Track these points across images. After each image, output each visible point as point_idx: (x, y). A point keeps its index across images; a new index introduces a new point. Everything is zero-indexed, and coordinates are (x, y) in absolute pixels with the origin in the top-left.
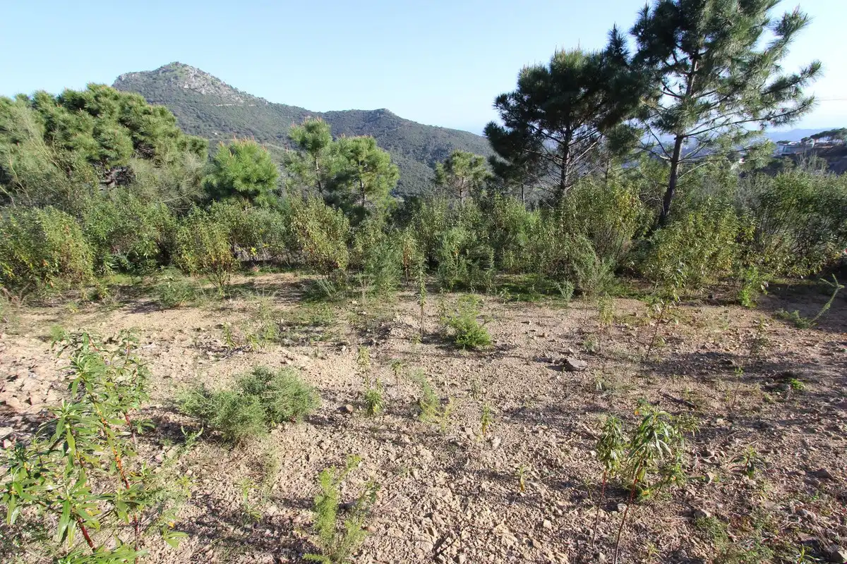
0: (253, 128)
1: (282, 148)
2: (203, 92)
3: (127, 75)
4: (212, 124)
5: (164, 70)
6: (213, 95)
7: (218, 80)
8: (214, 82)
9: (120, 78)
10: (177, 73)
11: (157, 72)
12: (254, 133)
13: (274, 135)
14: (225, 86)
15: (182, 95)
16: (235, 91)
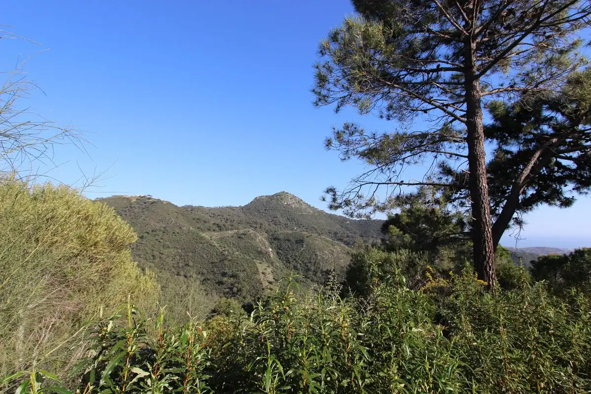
0: (316, 227)
1: (330, 240)
2: (293, 206)
3: (260, 197)
4: (294, 223)
5: (277, 195)
6: (298, 208)
7: (302, 200)
8: (300, 201)
9: (256, 198)
10: (283, 197)
11: (273, 196)
12: (316, 229)
13: (327, 231)
14: (305, 203)
15: (283, 207)
16: (309, 206)
